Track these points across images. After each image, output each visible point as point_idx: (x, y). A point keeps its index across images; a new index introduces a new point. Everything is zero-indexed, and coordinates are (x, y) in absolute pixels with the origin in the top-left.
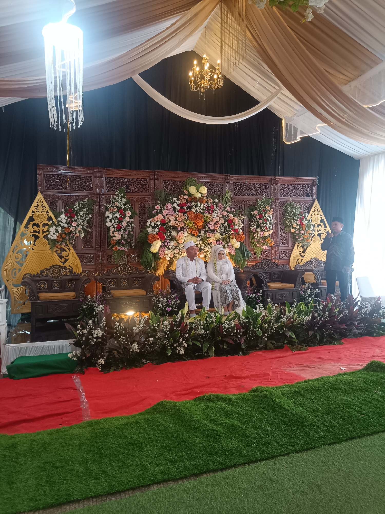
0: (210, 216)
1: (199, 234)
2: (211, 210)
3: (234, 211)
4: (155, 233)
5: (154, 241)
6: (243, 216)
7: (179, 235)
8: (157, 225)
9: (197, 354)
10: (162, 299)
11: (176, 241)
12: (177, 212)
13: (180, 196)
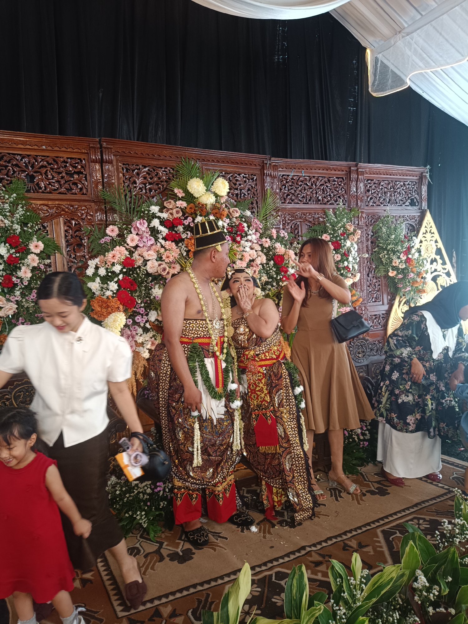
0: (237, 249)
2: (237, 234)
4: (109, 293)
5: (110, 313)
8: (114, 274)
12: (160, 240)
13: (165, 202)
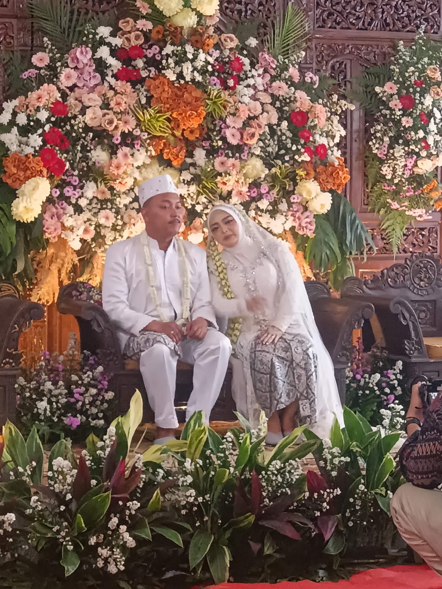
0: (228, 98)
1: (189, 160)
2: (231, 75)
3: (312, 83)
4: (29, 150)
5: (28, 178)
6: (343, 102)
7: (115, 161)
8: (39, 124)
9: (170, 574)
10: (49, 385)
11: (105, 180)
12: (109, 78)
13: (120, 22)
